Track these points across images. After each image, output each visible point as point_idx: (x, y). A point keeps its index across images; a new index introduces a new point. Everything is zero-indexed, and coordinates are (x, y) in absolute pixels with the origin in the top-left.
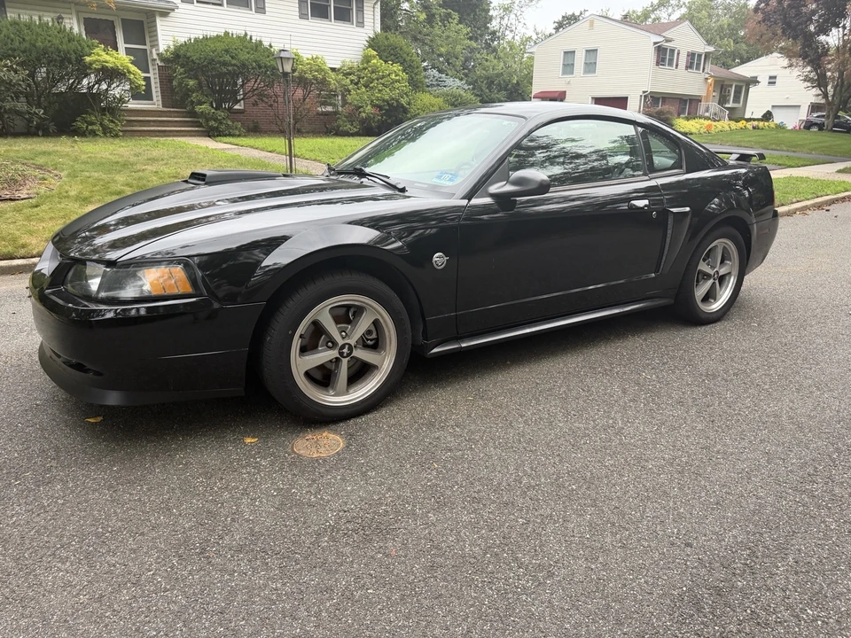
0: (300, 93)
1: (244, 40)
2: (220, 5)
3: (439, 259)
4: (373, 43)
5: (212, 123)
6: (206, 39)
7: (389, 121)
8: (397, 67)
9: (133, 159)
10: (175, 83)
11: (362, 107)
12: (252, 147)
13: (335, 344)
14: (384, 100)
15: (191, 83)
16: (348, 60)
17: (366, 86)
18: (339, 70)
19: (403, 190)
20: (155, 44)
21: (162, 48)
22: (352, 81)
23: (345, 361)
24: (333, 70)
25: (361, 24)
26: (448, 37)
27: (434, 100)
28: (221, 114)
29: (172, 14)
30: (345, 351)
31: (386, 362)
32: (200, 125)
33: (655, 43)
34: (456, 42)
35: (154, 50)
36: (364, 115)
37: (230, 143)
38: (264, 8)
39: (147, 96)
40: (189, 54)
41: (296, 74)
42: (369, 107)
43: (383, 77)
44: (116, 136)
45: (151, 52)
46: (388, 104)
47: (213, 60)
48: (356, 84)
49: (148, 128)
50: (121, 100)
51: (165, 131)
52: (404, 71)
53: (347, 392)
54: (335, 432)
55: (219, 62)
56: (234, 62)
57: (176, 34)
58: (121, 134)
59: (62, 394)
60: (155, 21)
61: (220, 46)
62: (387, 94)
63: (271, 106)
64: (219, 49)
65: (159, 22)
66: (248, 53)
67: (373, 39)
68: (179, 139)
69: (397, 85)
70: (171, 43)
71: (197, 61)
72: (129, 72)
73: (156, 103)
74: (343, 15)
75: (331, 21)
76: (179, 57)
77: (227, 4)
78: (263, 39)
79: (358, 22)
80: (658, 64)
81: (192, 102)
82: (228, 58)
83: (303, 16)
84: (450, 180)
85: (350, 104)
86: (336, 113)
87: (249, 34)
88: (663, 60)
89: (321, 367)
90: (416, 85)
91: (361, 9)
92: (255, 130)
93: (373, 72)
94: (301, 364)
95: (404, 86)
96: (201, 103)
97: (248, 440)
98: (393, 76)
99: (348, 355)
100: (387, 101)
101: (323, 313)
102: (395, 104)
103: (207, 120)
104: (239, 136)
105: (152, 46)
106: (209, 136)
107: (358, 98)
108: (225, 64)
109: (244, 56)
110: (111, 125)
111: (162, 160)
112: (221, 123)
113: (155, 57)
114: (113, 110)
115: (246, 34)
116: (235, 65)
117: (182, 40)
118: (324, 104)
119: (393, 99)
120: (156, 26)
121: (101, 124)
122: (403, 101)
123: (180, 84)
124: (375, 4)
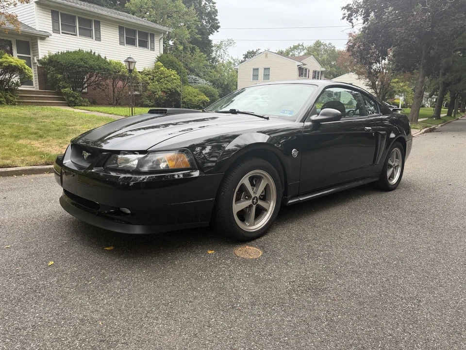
0: (120, 84)
1: (90, 54)
2: (75, 35)
3: (295, 152)
4: (160, 59)
5: (71, 99)
6: (68, 52)
7: (171, 100)
8: (174, 72)
9: (33, 116)
10: (48, 76)
11: (155, 92)
12: (98, 111)
14: (168, 89)
15: (59, 76)
16: (147, 67)
17: (158, 81)
18: (142, 72)
20: (36, 53)
21: (41, 57)
22: (149, 78)
23: (254, 206)
24: (139, 72)
25: (153, 49)
26: (195, 59)
27: (194, 90)
28: (76, 94)
29: (47, 39)
30: (255, 201)
31: (271, 207)
32: (64, 100)
33: (298, 66)
34: (199, 61)
35: (35, 58)
36: (157, 96)
37: (84, 110)
38: (100, 38)
39: (30, 83)
40: (58, 60)
41: (120, 73)
42: (160, 92)
43: (167, 77)
44: (14, 104)
45: (33, 59)
46: (170, 91)
47: (74, 64)
48: (153, 80)
49: (33, 101)
50: (17, 85)
51: (43, 102)
52: (178, 74)
53: (254, 225)
55: (77, 65)
56: (86, 65)
57: (50, 50)
58: (17, 103)
60: (37, 42)
61: (77, 57)
62: (169, 86)
63: (103, 90)
64: (77, 58)
65: (40, 43)
66: (94, 61)
67: (160, 57)
68: (54, 107)
69: (175, 81)
70: (47, 55)
71: (64, 64)
72: (25, 69)
73: (35, 87)
74: (143, 44)
75: (137, 47)
76: (52, 62)
77: (79, 35)
78: (101, 55)
79: (151, 48)
80: (300, 76)
81: (59, 87)
82: (82, 63)
83: (121, 43)
84: (290, 114)
85: (149, 90)
86: (141, 95)
87: (93, 52)
88: (302, 74)
90: (184, 82)
91: (153, 42)
92: (94, 103)
93: (161, 74)
95: (179, 82)
96: (64, 87)
97: (210, 252)
98: (173, 77)
99: (256, 203)
100: (169, 89)
101: (245, 181)
102: (174, 91)
103: (68, 97)
104: (87, 106)
105: (34, 56)
106: (69, 106)
107: (154, 87)
108: (80, 66)
109: (91, 63)
110: (11, 99)
112: (76, 99)
113: (36, 61)
114: (12, 90)
115: (91, 51)
116: (86, 67)
117: (54, 53)
118: (135, 90)
119: (173, 88)
120: (37, 45)
121: (5, 98)
122: (178, 90)
123: (52, 77)
124: (161, 39)
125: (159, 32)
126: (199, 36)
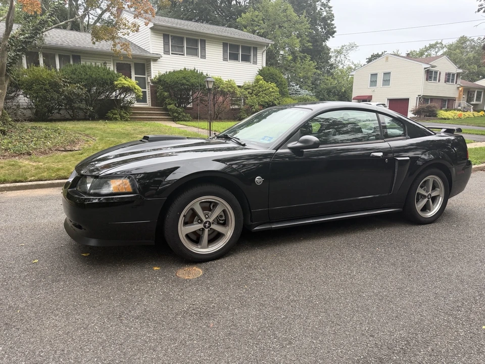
0: (221, 99)
1: (194, 72)
2: (183, 55)
3: (258, 179)
4: (261, 73)
5: (175, 114)
6: (174, 72)
8: (273, 85)
9: (132, 132)
10: (158, 94)
11: (253, 106)
12: (194, 127)
13: (202, 221)
14: (265, 102)
15: (166, 94)
16: (247, 81)
17: (256, 95)
18: (242, 87)
19: (244, 145)
20: (150, 75)
21: (153, 77)
22: (249, 92)
23: (207, 230)
24: (239, 87)
25: (255, 63)
26: (304, 68)
28: (180, 110)
29: (159, 60)
30: (207, 225)
31: (229, 232)
32: (169, 115)
33: (425, 68)
34: (309, 70)
35: (149, 78)
36: (254, 110)
37: (183, 125)
38: (205, 56)
39: (144, 100)
40: (165, 80)
41: (219, 89)
42: (257, 106)
43: (266, 90)
44: (127, 120)
45: (147, 79)
46: (268, 104)
47: (177, 83)
48: (251, 94)
49: (143, 117)
50: (131, 103)
51: (151, 118)
52: (277, 86)
53: (207, 247)
54: (200, 267)
55: (180, 83)
56: (188, 83)
57: (160, 70)
58: (129, 119)
59: (74, 242)
60: (150, 64)
61: (181, 75)
62: (267, 99)
63: (206, 105)
64: (180, 77)
65: (152, 64)
66: (195, 79)
67: (261, 71)
68: (158, 122)
69: (273, 94)
70: (157, 74)
71: (169, 83)
72: (135, 89)
73: (148, 104)
74: (246, 59)
75: (239, 61)
76: (161, 81)
77: (187, 54)
78: (203, 72)
79: (253, 62)
80: (427, 80)
81: (166, 103)
82: (184, 81)
83: (225, 59)
84: (269, 140)
85: (247, 104)
86: (239, 109)
87: (196, 69)
88: (431, 77)
89: (195, 233)
90: (283, 94)
91: (255, 55)
92: (196, 117)
93: (260, 88)
94: (183, 231)
95: (277, 95)
96: (170, 104)
97: (156, 268)
98: (271, 90)
99: (208, 227)
100: (267, 102)
101: (196, 205)
102: (271, 104)
103: (173, 113)
104: (189, 121)
105: (148, 76)
106: (174, 121)
107: (251, 101)
108: (183, 84)
109: (193, 80)
110: (125, 115)
111: (147, 132)
112: (180, 114)
113: (149, 81)
114: (127, 107)
115: (195, 69)
116: (188, 85)
117: (163, 72)
118: (234, 104)
119: (270, 102)
120: (150, 66)
121: (120, 114)
122: (276, 103)
123: (160, 94)
124: (263, 52)
125: (262, 45)
126: (310, 44)
